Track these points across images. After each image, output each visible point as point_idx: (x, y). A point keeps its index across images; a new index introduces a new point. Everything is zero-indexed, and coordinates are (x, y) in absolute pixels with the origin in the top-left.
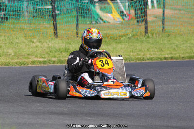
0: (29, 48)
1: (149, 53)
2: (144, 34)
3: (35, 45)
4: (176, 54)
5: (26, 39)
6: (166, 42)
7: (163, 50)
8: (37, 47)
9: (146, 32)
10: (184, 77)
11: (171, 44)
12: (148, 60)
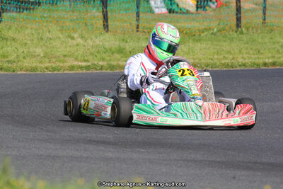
0: (66, 47)
1: (241, 56)
2: (235, 28)
3: (75, 42)
4: (280, 58)
5: (62, 34)
6: (267, 40)
7: (262, 51)
8: (78, 45)
9: (238, 25)
11: (274, 43)
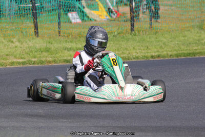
0: (7, 49)
1: (135, 51)
2: (130, 31)
3: (14, 45)
4: (163, 52)
5: (5, 39)
7: (149, 47)
9: (132, 29)
10: (170, 75)
11: (159, 41)
12: (134, 58)
